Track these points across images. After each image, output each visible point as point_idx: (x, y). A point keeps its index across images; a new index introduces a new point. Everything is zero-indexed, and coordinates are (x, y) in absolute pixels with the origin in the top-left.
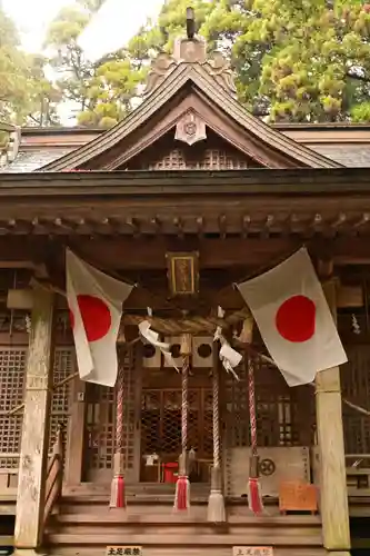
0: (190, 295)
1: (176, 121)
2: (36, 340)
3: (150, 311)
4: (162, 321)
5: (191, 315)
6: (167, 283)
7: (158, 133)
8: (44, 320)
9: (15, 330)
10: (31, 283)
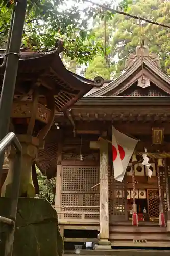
0: (160, 145)
1: (137, 79)
2: (103, 160)
3: (146, 150)
4: (151, 154)
5: (162, 151)
6: (151, 139)
7: (131, 84)
8: (106, 153)
9: (76, 160)
10: (99, 139)
